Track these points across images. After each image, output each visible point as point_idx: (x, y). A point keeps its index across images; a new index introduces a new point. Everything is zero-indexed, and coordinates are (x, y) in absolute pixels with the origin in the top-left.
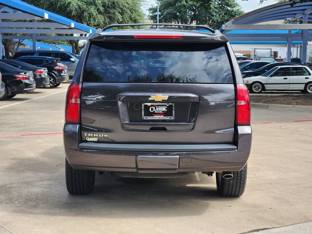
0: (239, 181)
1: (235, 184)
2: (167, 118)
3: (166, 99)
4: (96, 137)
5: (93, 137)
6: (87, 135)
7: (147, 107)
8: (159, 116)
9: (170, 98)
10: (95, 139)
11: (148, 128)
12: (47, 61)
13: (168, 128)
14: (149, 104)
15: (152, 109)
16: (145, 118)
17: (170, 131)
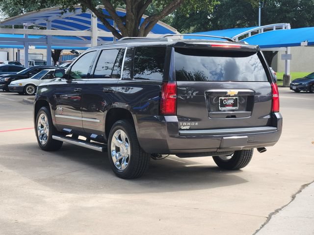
2: (234, 108)
3: (236, 94)
4: (189, 125)
5: (187, 125)
6: (182, 124)
7: (222, 101)
8: (229, 107)
9: (239, 93)
10: (188, 127)
14: (223, 98)
15: (225, 102)
16: (220, 109)
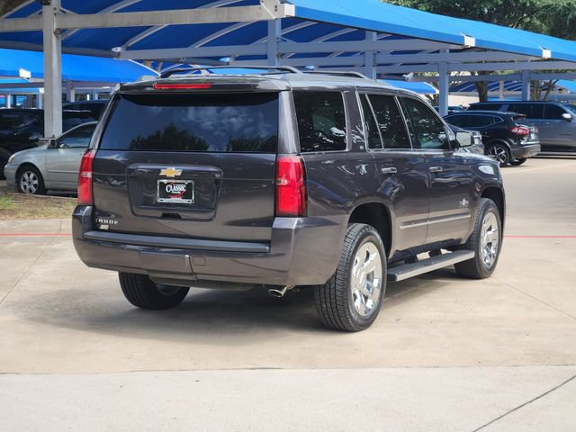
0: (334, 306)
1: (330, 310)
3: (179, 174)
5: (106, 224)
7: (162, 186)
8: (176, 199)
9: (184, 173)
10: (106, 227)
11: (160, 213)
12: (498, 120)
13: (183, 215)
14: (165, 181)
15: (169, 189)
16: (159, 201)
17: (185, 220)
